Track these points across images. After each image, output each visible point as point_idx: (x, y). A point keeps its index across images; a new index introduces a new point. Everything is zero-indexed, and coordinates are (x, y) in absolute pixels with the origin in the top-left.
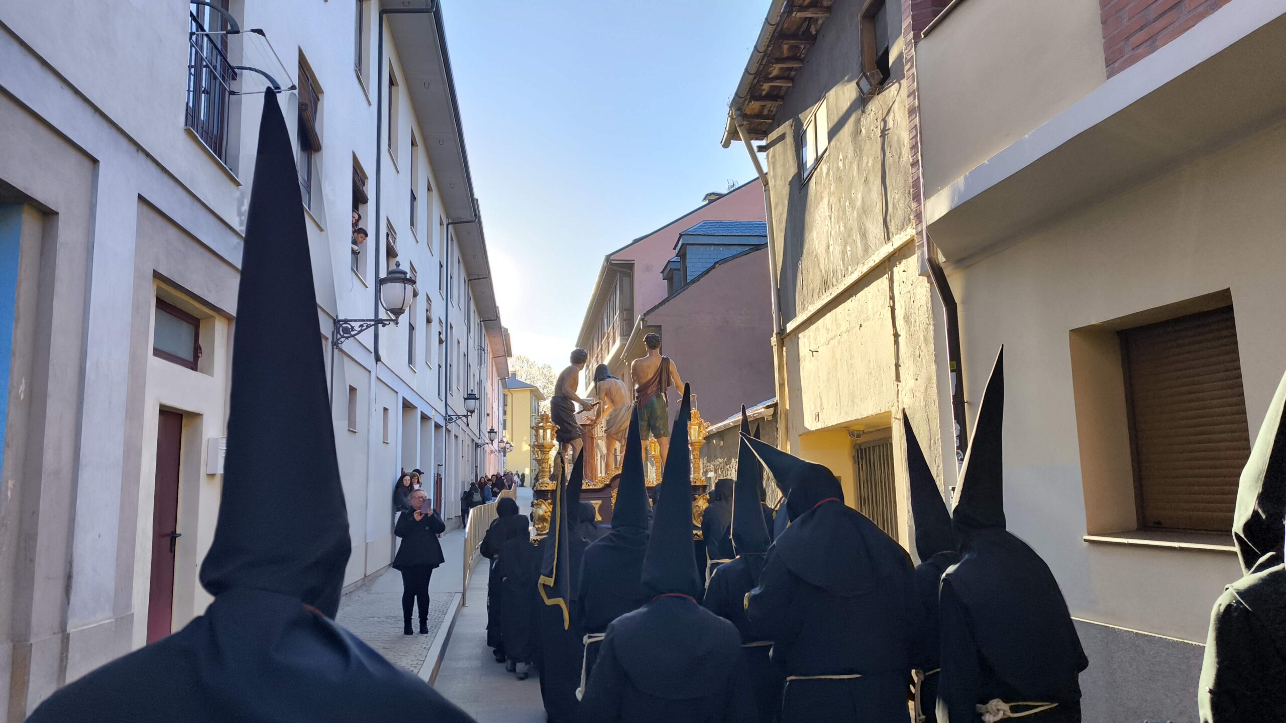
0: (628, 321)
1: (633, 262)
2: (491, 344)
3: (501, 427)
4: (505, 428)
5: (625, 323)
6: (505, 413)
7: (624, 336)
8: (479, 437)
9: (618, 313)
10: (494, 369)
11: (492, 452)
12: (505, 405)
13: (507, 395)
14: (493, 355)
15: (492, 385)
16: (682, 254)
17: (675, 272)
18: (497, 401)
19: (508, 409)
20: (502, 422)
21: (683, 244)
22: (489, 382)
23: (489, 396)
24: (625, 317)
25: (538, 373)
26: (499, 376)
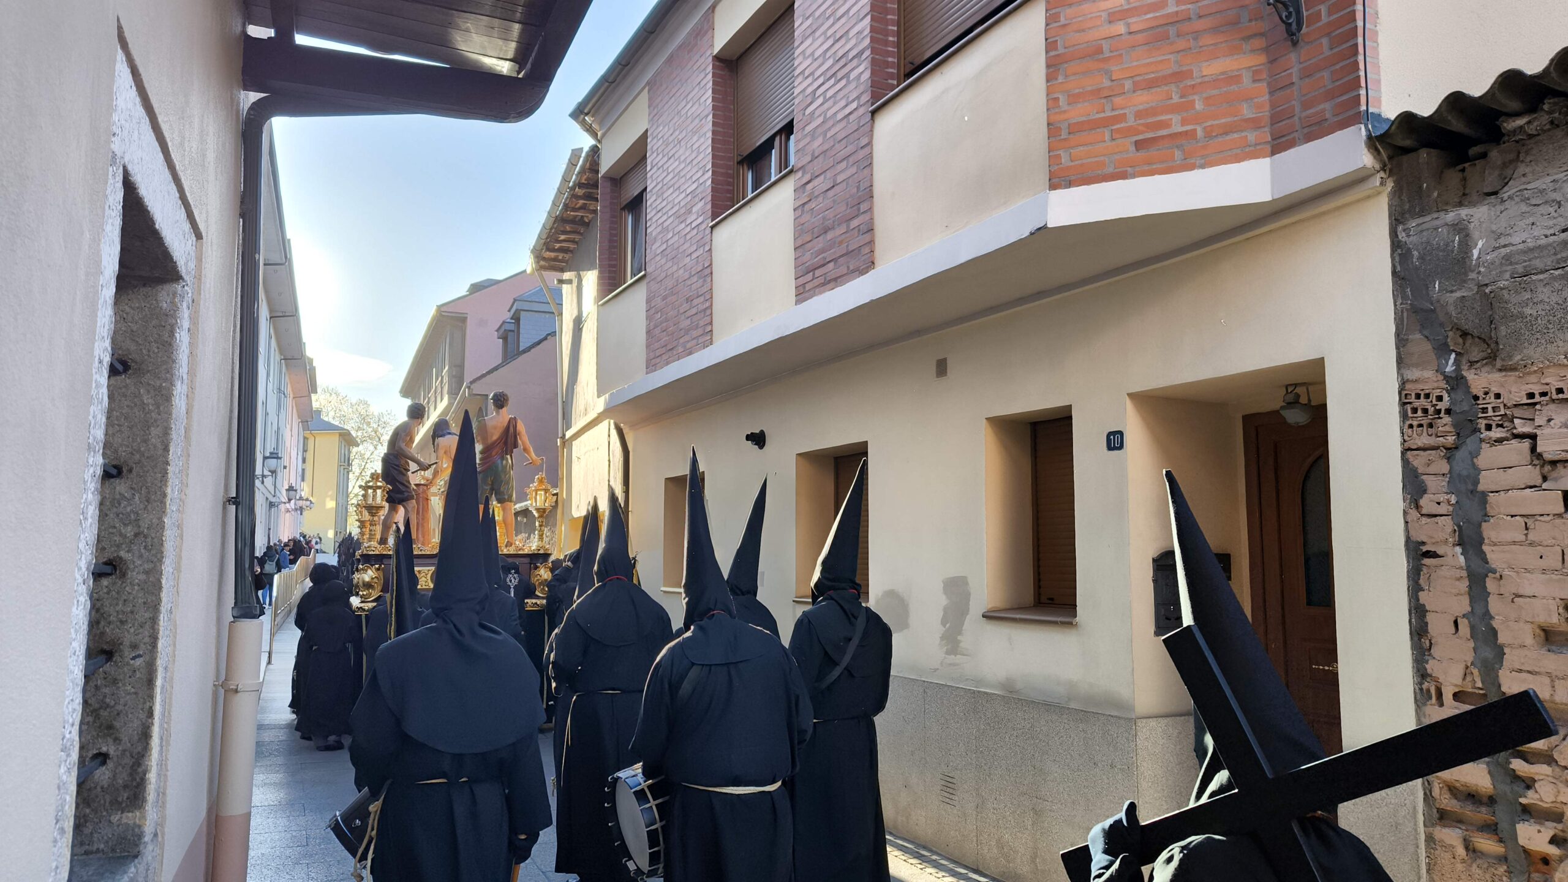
0: (457, 379)
1: (466, 315)
2: (291, 383)
3: (299, 479)
4: (303, 480)
5: (454, 380)
6: (304, 461)
7: (452, 394)
8: (273, 493)
9: (447, 368)
10: (295, 411)
11: (288, 511)
12: (305, 451)
13: (308, 439)
14: (294, 394)
15: (291, 431)
16: (516, 319)
17: (510, 333)
18: (296, 449)
19: (309, 456)
20: (300, 473)
21: (517, 310)
22: (288, 427)
23: (288, 444)
24: (454, 373)
25: (350, 410)
26: (299, 418)
